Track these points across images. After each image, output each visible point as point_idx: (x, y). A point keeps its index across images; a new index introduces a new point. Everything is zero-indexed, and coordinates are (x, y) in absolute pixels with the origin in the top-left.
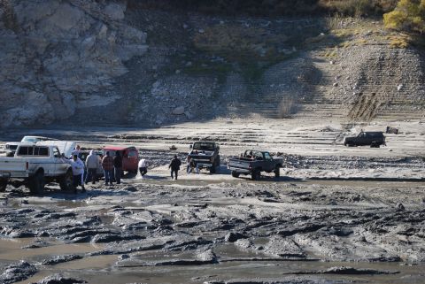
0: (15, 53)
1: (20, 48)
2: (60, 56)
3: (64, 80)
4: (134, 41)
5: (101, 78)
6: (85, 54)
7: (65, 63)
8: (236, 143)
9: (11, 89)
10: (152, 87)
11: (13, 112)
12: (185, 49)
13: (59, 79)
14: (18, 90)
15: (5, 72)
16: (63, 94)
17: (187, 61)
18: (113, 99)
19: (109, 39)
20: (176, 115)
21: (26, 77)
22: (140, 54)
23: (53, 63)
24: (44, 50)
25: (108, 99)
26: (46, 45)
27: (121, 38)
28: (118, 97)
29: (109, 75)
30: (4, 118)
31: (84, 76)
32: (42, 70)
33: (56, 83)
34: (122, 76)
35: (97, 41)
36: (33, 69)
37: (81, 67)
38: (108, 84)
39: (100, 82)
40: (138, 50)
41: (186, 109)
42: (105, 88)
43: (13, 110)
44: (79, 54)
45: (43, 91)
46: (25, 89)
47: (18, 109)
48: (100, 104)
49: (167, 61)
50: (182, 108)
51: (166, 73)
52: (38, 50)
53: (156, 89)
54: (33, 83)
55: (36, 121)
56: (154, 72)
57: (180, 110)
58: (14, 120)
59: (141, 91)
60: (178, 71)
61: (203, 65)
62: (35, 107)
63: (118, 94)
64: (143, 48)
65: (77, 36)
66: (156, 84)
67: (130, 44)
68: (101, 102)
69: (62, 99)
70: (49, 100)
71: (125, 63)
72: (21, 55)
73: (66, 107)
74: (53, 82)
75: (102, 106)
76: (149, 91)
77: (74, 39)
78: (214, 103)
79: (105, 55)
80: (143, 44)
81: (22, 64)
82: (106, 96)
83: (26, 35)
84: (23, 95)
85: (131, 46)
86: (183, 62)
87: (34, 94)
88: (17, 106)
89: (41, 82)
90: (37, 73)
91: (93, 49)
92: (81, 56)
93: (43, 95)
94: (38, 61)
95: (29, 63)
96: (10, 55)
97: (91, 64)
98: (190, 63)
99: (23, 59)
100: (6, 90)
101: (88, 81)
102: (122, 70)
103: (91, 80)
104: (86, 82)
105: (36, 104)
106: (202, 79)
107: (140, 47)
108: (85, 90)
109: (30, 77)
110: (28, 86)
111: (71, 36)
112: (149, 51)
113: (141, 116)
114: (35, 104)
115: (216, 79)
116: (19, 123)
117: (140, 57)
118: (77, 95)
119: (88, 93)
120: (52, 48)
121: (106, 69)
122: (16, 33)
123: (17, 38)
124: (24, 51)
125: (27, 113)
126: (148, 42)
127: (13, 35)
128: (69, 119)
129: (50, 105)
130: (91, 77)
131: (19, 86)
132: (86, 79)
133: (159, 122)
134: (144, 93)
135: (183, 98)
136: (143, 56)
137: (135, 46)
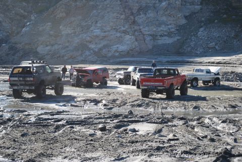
0: (118, 13)
1: (122, 10)
2: (145, 14)
3: (147, 28)
4: (193, 3)
5: (170, 27)
6: (161, 12)
7: (148, 18)
8: (236, 65)
9: (115, 34)
10: (199, 31)
11: (114, 48)
12: (226, 7)
13: (143, 28)
14: (118, 35)
15: (111, 24)
16: (145, 36)
17: (223, 15)
18: (176, 39)
19: (176, 3)
20: (209, 48)
21: (124, 27)
22: (196, 11)
23: (141, 18)
24: (136, 11)
25: (172, 39)
26: (138, 8)
27: (185, 2)
28: (179, 38)
29: (175, 24)
30: (109, 51)
31: (159, 25)
32: (134, 22)
33: (142, 30)
34: (183, 25)
35: (169, 4)
36: (129, 22)
37: (158, 20)
38: (174, 30)
39: (169, 29)
40: (195, 9)
41: (216, 44)
42: (171, 32)
43: (115, 46)
45: (133, 35)
46: (123, 34)
47: (117, 46)
48: (168, 42)
49: (212, 15)
50: (214, 43)
51: (209, 22)
52: (133, 11)
53: (201, 32)
54: (128, 30)
55: (128, 52)
56: (202, 22)
57: (212, 45)
58: (114, 52)
59: (192, 34)
60: (216, 21)
61: (234, 17)
62: (128, 44)
63: (179, 36)
64: (198, 7)
65: (157, 2)
66: (202, 29)
67: (190, 5)
68: (168, 41)
69: (145, 40)
70: (136, 40)
71: (186, 17)
72: (122, 14)
73: (147, 44)
74: (140, 29)
75: (168, 44)
76: (197, 33)
77: (155, 4)
78: (235, 40)
79: (173, 12)
80: (198, 5)
81: (122, 19)
82: (172, 37)
83: (126, 2)
84: (122, 37)
85: (190, 7)
86: (222, 15)
87: (128, 37)
88: (117, 44)
89: (133, 29)
90: (131, 24)
91: (166, 9)
92: (159, 13)
93: (133, 37)
94: (132, 17)
95: (126, 19)
96: (115, 14)
97: (164, 18)
98: (225, 16)
99: (123, 17)
100: (112, 35)
101: (161, 28)
102: (184, 21)
103: (163, 28)
104: (160, 29)
106: (229, 25)
107: (196, 7)
108: (160, 34)
109: (127, 27)
110: (125, 32)
111: (153, 2)
112: (201, 9)
113: (189, 49)
114: (128, 43)
115: (239, 25)
116: (117, 54)
117: (195, 13)
118: (154, 37)
119: (161, 36)
120: (141, 10)
121: (174, 21)
122: (120, 1)
123: (121, 4)
124: (124, 11)
125: (123, 48)
126: (201, 4)
128: (147, 51)
129: (137, 43)
130: (163, 26)
131: (119, 32)
132: (160, 27)
133: (199, 52)
134: (194, 35)
135: (215, 37)
136: (198, 13)
137: (193, 6)
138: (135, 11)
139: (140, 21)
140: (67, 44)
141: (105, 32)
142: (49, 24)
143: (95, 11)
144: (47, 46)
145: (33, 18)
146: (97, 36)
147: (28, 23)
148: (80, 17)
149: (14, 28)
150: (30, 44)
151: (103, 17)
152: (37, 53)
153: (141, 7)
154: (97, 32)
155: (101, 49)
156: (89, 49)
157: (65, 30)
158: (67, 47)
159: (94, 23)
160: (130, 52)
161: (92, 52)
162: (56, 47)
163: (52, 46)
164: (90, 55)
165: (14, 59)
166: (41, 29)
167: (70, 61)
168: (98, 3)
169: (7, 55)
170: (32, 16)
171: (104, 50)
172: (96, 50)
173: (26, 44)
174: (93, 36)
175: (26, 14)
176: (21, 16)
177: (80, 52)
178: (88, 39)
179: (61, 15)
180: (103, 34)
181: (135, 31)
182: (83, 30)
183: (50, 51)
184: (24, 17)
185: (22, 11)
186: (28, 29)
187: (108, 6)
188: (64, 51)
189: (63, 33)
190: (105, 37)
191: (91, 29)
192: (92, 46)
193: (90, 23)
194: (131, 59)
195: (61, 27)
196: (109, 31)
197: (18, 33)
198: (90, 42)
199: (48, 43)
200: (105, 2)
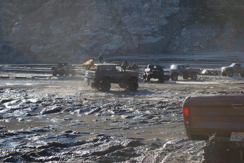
0: (105, 14)
1: (108, 11)
2: (130, 15)
3: (133, 28)
4: (172, 5)
5: (153, 27)
6: (145, 13)
9: (104, 34)
10: (182, 32)
11: (104, 47)
12: (202, 9)
13: (129, 28)
14: (107, 34)
15: (100, 24)
16: (132, 36)
18: (159, 38)
19: (158, 4)
20: (195, 47)
21: (112, 27)
23: (126, 19)
26: (123, 9)
27: (165, 4)
28: (163, 37)
29: (157, 25)
30: (100, 50)
31: (144, 25)
32: (120, 23)
33: (128, 30)
34: (165, 25)
35: (151, 6)
36: (116, 22)
37: (142, 21)
38: (157, 30)
39: (153, 29)
40: (174, 10)
41: (200, 43)
42: (155, 32)
43: (105, 45)
44: (141, 14)
45: (121, 35)
46: (111, 34)
47: (107, 45)
48: (152, 42)
49: (191, 16)
50: (198, 43)
51: (189, 23)
52: (118, 12)
53: (184, 32)
54: (116, 30)
55: (117, 51)
56: (183, 22)
58: (105, 51)
59: (175, 34)
60: (196, 22)
61: (212, 18)
64: (177, 9)
65: (140, 3)
66: (184, 29)
67: (170, 6)
68: (153, 40)
69: (131, 39)
70: (124, 39)
71: (167, 18)
72: (109, 15)
73: (133, 43)
74: (126, 29)
75: (154, 43)
76: (179, 33)
77: (138, 5)
78: (217, 40)
79: (155, 13)
80: (177, 7)
81: (110, 20)
82: (156, 37)
83: (112, 3)
84: (110, 37)
85: (169, 8)
86: (200, 16)
87: (116, 37)
88: (107, 43)
89: (120, 29)
90: (117, 25)
91: (149, 10)
93: (120, 37)
94: (118, 18)
95: (113, 19)
97: (147, 19)
98: (203, 17)
99: (110, 18)
100: (101, 34)
101: (146, 29)
102: (165, 22)
103: (147, 28)
104: (144, 29)
105: (117, 42)
106: (210, 26)
107: (175, 8)
108: (144, 33)
109: (114, 27)
110: (113, 32)
111: (136, 3)
112: (180, 11)
113: (175, 48)
115: (218, 26)
117: (175, 14)
118: (139, 36)
119: (146, 35)
120: (126, 11)
121: (156, 21)
123: (107, 5)
124: (111, 12)
125: (113, 47)
126: (180, 6)
127: (105, 4)
128: (135, 50)
129: (124, 42)
130: (147, 27)
131: (108, 32)
132: (144, 27)
133: (185, 51)
134: (177, 35)
135: (199, 37)
136: (177, 13)
137: (172, 8)
138: (120, 13)
139: (125, 22)
140: (59, 44)
141: (95, 32)
142: (39, 24)
143: (83, 12)
144: (40, 45)
145: (20, 18)
146: (87, 36)
147: (17, 23)
148: (69, 18)
150: (23, 43)
151: (91, 18)
152: (30, 51)
153: (125, 8)
154: (87, 32)
155: (92, 48)
156: (81, 48)
157: (56, 30)
158: (59, 46)
159: (83, 23)
160: (119, 51)
161: (84, 50)
162: (49, 46)
163: (45, 45)
164: (82, 54)
165: (8, 58)
166: (31, 29)
168: (84, 5)
170: (19, 16)
171: (95, 49)
172: (88, 49)
173: (19, 44)
174: (84, 35)
175: (13, 14)
176: (8, 16)
177: (73, 51)
178: (80, 38)
179: (49, 15)
180: (93, 34)
181: (122, 31)
182: (73, 31)
183: (43, 50)
184: (12, 17)
185: (9, 11)
186: (18, 29)
187: (95, 7)
188: (57, 50)
190: (95, 36)
191: (81, 29)
192: (83, 45)
193: (79, 24)
195: (51, 27)
196: (98, 31)
198: (81, 41)
199: (41, 43)
200: (91, 4)
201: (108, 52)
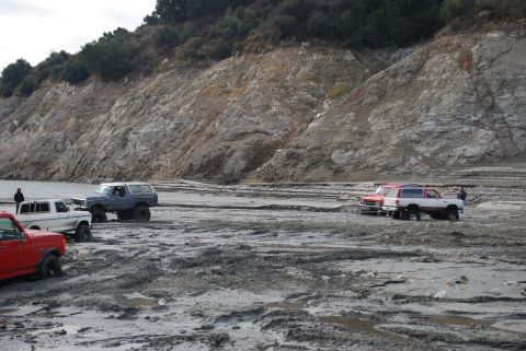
138: (494, 89)
139: (502, 105)
140: (380, 147)
141: (442, 125)
142: (352, 114)
143: (426, 92)
144: (347, 150)
145: (326, 106)
146: (429, 133)
147: (319, 115)
148: (402, 102)
149: (296, 123)
150: (320, 148)
151: (440, 100)
152: (330, 161)
154: (430, 125)
155: (435, 154)
156: (416, 154)
157: (377, 124)
158: (380, 151)
159: (424, 111)
161: (420, 158)
162: (362, 152)
163: (356, 150)
164: (416, 164)
165: (294, 173)
166: (338, 123)
167: (384, 173)
168: (432, 78)
169: (285, 166)
170: (324, 102)
171: (441, 155)
172: (428, 155)
173: (314, 149)
174: (423, 132)
175: (315, 99)
176: (307, 104)
177: (401, 159)
178: (414, 136)
179: (370, 99)
180: (439, 129)
181: (495, 121)
182: (405, 124)
183: (352, 159)
184: (313, 105)
185: (309, 96)
186: (317, 124)
188: (374, 157)
189: (373, 128)
190: (443, 133)
191: (419, 121)
192: (421, 149)
193: (418, 112)
194: (487, 169)
195: (370, 119)
196: (449, 123)
197: (301, 131)
198: (418, 142)
199: (349, 146)
200: (444, 76)
201: (465, 160)
